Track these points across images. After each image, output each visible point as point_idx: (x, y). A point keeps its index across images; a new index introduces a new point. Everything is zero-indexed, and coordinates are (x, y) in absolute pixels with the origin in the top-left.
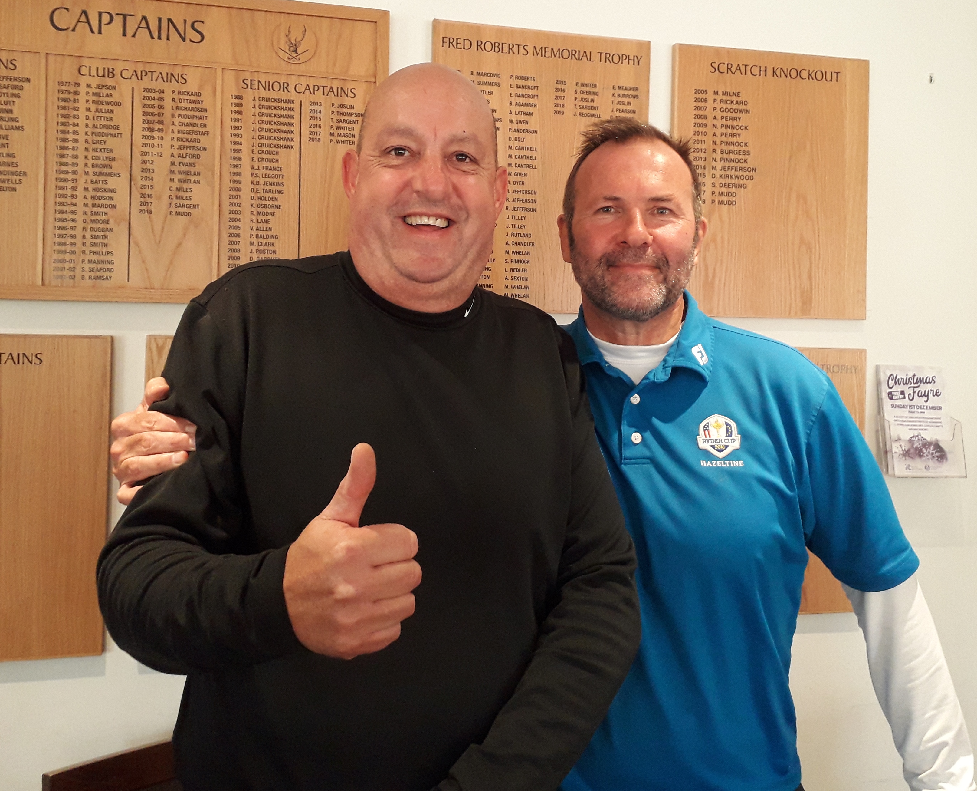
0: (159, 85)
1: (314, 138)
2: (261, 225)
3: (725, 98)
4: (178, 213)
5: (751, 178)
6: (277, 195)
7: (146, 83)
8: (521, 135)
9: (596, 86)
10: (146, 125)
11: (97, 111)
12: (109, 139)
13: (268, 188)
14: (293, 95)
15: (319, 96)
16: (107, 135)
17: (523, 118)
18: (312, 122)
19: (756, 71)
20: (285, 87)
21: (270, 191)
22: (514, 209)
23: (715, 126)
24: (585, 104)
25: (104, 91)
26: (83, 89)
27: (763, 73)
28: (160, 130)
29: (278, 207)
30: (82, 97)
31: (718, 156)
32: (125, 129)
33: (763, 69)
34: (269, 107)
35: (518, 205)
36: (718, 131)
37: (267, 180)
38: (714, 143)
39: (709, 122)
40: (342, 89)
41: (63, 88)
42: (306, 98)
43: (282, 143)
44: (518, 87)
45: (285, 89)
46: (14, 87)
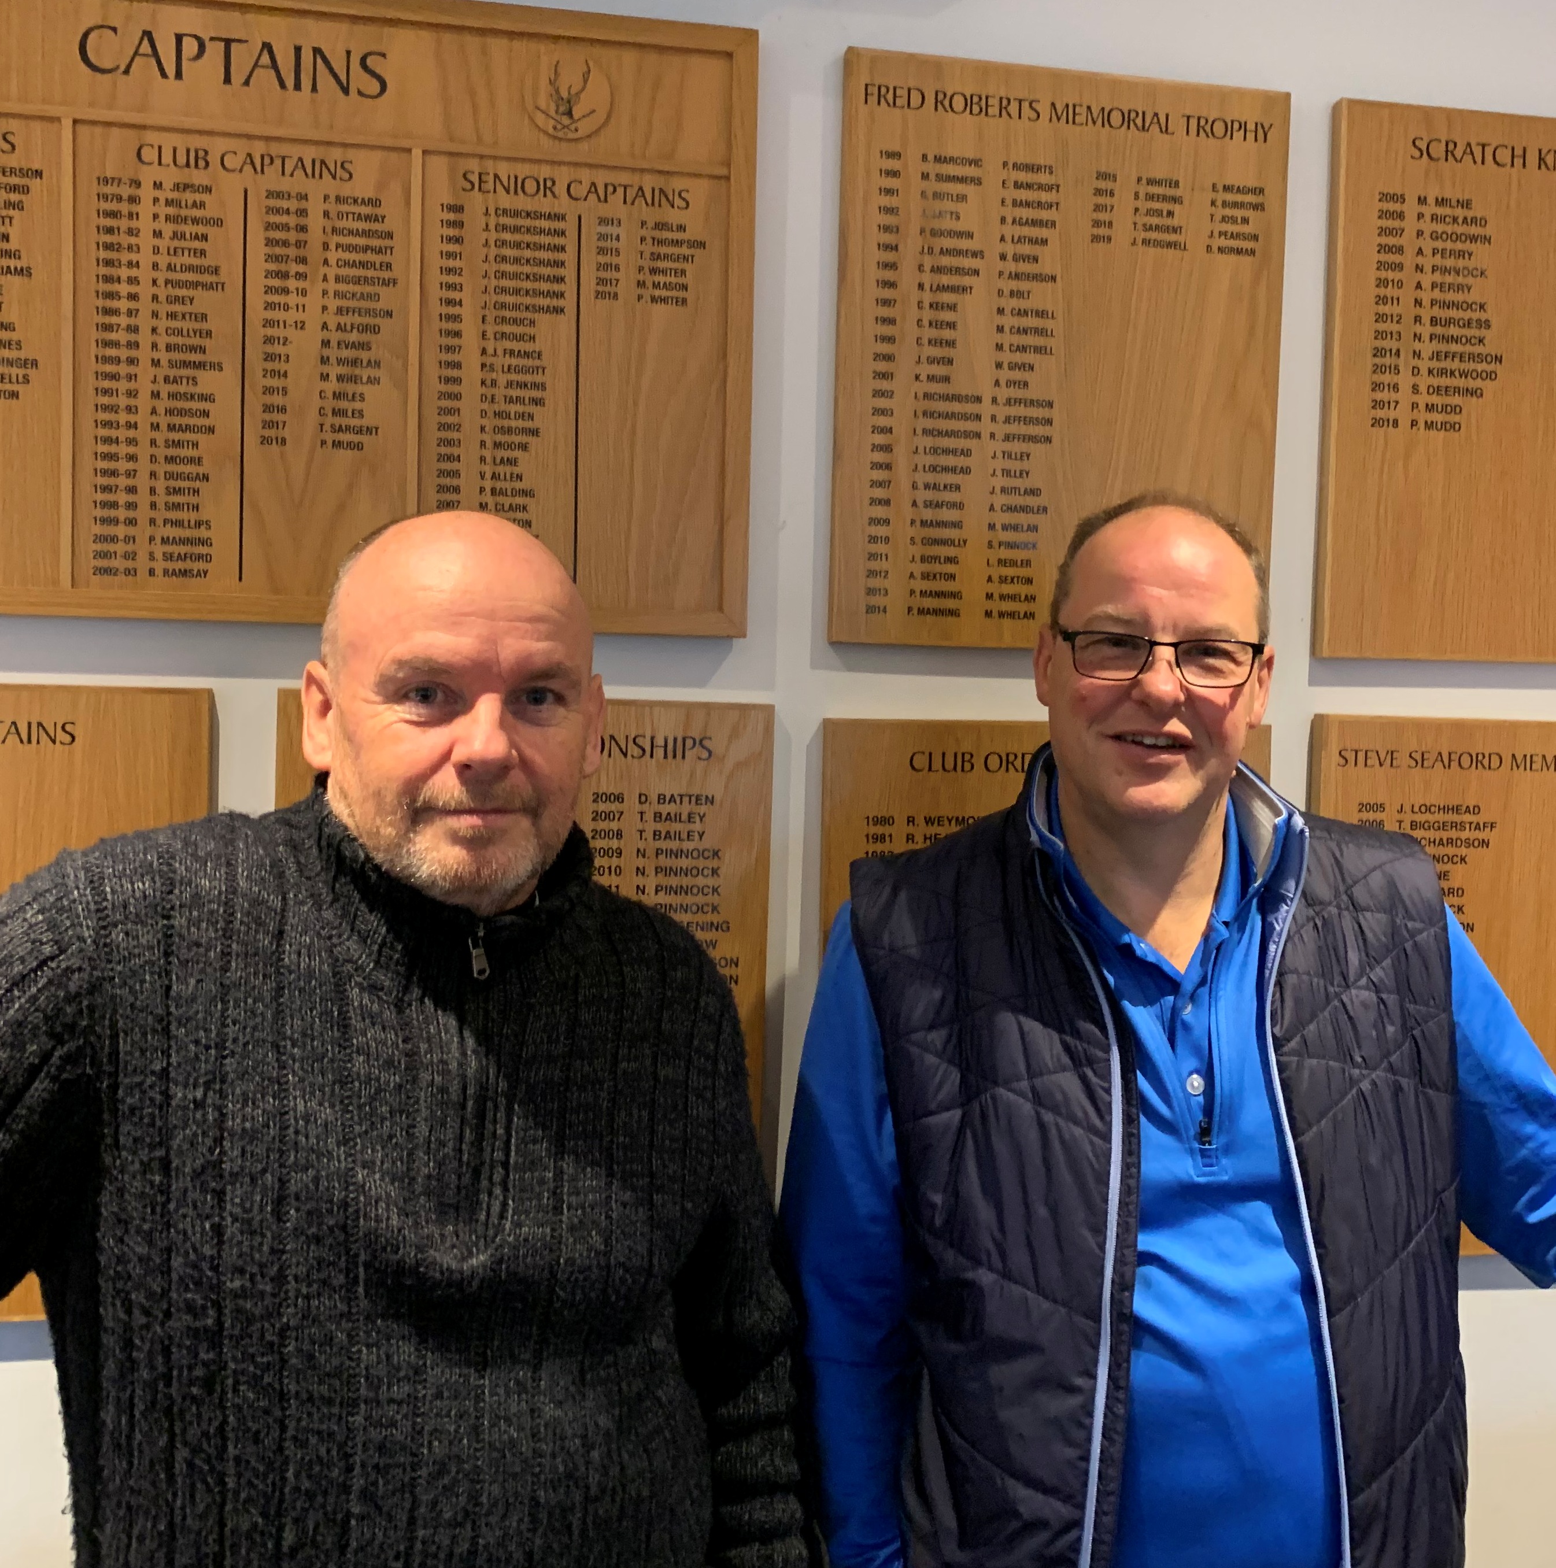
0: (298, 183)
1: (606, 291)
2: (501, 469)
3: (1440, 211)
4: (337, 444)
5: (1491, 376)
6: (532, 409)
7: (272, 179)
8: (1024, 286)
9: (1177, 184)
10: (273, 267)
11: (175, 237)
12: (198, 293)
13: (515, 393)
14: (563, 204)
15: (615, 207)
16: (195, 285)
17: (1026, 249)
18: (602, 259)
19: (1504, 156)
20: (546, 187)
21: (519, 400)
22: (1007, 438)
23: (1419, 268)
24: (1155, 221)
25: (189, 197)
26: (147, 193)
27: (1518, 162)
28: (300, 276)
29: (535, 432)
30: (145, 209)
31: (1426, 330)
32: (230, 273)
33: (1518, 152)
34: (517, 229)
35: (1014, 428)
36: (1427, 280)
37: (514, 377)
38: (1418, 303)
39: (1409, 259)
40: (661, 190)
41: (108, 190)
42: (591, 209)
43: (545, 302)
44: (1017, 185)
45: (548, 193)
46: (14, 189)
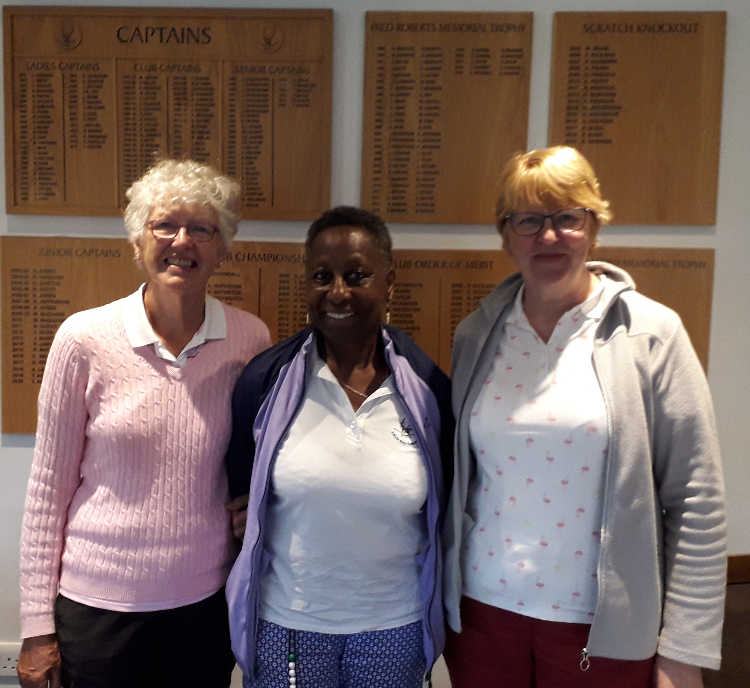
0: (183, 74)
1: (282, 104)
2: (249, 166)
3: (595, 52)
5: (617, 114)
6: (258, 145)
7: (175, 73)
8: (429, 92)
9: (488, 50)
10: (176, 102)
11: (147, 93)
12: (154, 112)
13: (253, 140)
14: (268, 75)
15: (285, 75)
16: (153, 109)
17: (432, 79)
18: (281, 93)
19: (623, 28)
20: (262, 69)
22: (424, 147)
23: (586, 75)
24: (480, 64)
25: (151, 80)
26: (138, 80)
27: (629, 30)
28: (185, 104)
29: (259, 153)
30: (137, 86)
31: (589, 98)
32: (164, 104)
33: (629, 26)
34: (253, 85)
35: (427, 144)
36: (589, 79)
37: (253, 135)
39: (582, 71)
40: (300, 68)
41: (127, 80)
42: (277, 76)
43: (262, 109)
44: (427, 56)
46: (99, 81)
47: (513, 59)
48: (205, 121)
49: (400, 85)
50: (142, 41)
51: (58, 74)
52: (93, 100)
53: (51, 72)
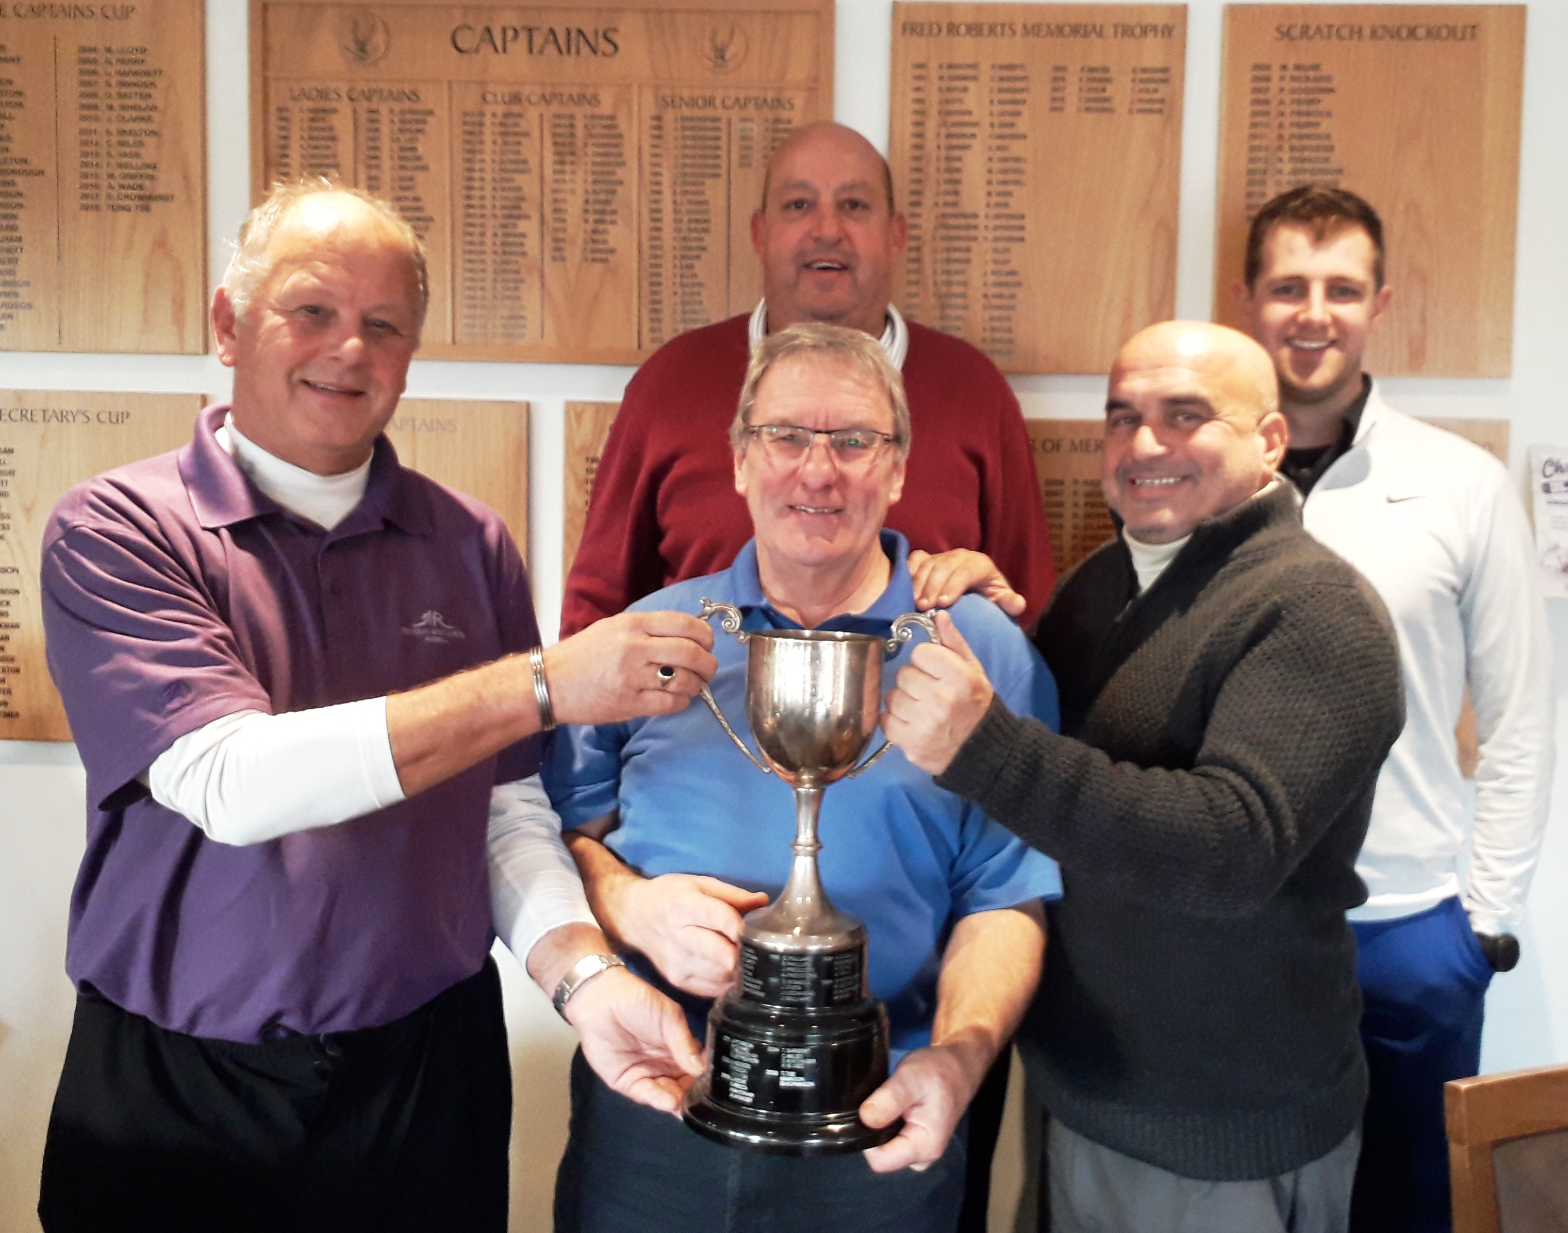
0: (571, 109)
1: (745, 163)
2: (685, 271)
3: (1296, 74)
4: (594, 260)
6: (703, 235)
7: (555, 108)
8: (1006, 142)
9: (1108, 70)
10: (557, 158)
11: (504, 143)
12: (515, 176)
13: (693, 226)
14: (720, 112)
15: (751, 110)
16: (515, 171)
17: (1008, 119)
18: (743, 142)
19: (1345, 32)
20: (710, 102)
21: (696, 230)
22: (996, 239)
23: (1280, 114)
24: (1093, 95)
25: (511, 121)
26: (488, 120)
27: (1355, 36)
28: (572, 163)
29: (704, 249)
30: (488, 129)
31: (1286, 155)
32: (534, 162)
33: (1355, 29)
34: (693, 128)
35: (999, 233)
36: (1287, 121)
37: (692, 216)
38: (1281, 137)
39: (1273, 108)
40: (777, 99)
41: (468, 119)
42: (736, 113)
43: (709, 171)
44: (1001, 79)
45: (711, 106)
46: (418, 122)
47: (1152, 86)
48: (608, 192)
49: (954, 130)
50: (496, 50)
51: (345, 108)
52: (410, 154)
53: (333, 105)
